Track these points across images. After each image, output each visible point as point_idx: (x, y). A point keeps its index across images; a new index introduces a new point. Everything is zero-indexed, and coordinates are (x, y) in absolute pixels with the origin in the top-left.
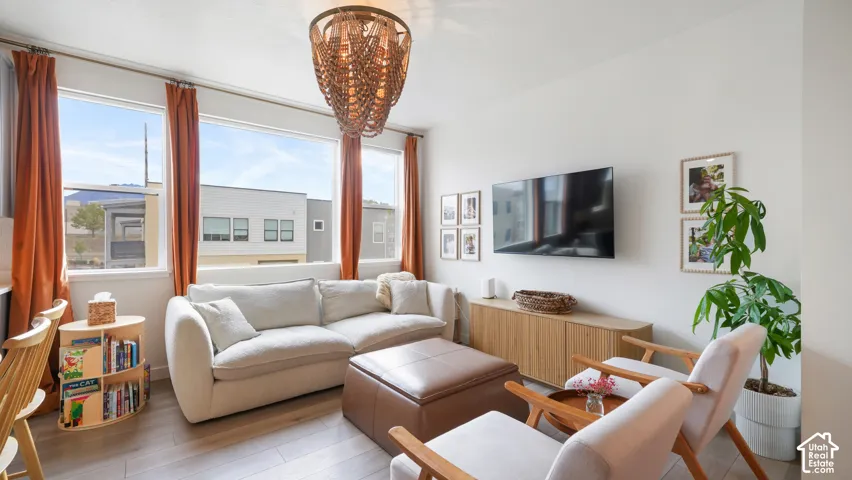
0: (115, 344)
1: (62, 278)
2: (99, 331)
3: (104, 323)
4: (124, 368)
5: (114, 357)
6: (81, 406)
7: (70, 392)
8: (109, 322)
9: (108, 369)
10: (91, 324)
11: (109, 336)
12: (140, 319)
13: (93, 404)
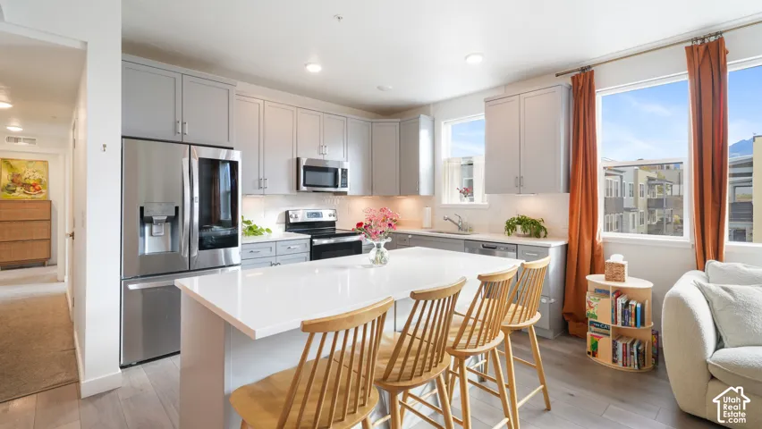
0: (621, 301)
1: (597, 239)
2: (608, 286)
3: (616, 281)
4: (628, 325)
5: (619, 312)
6: (597, 342)
7: (593, 328)
8: (620, 281)
9: (615, 321)
10: (607, 279)
11: (619, 293)
12: (649, 285)
13: (605, 344)
